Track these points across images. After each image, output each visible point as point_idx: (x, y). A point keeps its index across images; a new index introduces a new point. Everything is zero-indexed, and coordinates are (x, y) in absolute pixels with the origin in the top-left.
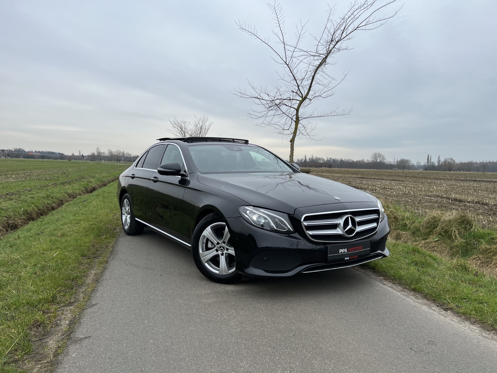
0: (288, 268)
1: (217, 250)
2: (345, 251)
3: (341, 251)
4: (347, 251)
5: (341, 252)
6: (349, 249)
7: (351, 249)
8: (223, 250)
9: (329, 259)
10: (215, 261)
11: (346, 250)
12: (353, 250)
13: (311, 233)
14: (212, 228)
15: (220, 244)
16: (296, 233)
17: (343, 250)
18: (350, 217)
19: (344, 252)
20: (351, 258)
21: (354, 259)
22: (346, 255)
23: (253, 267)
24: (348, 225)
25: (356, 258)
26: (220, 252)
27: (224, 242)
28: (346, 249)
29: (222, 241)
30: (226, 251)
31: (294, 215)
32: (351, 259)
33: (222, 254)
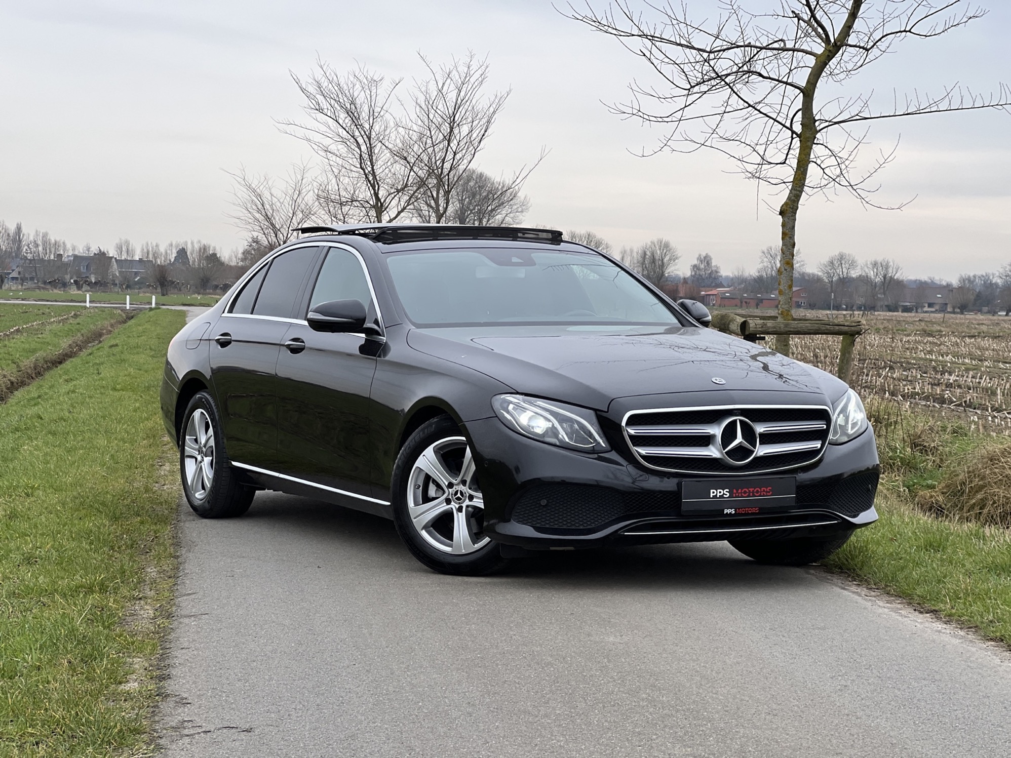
0: (593, 525)
1: (448, 501)
2: (724, 494)
3: (713, 492)
4: (728, 494)
5: (715, 497)
6: (735, 491)
7: (740, 491)
8: (461, 499)
9: (684, 508)
10: (443, 525)
11: (726, 493)
12: (745, 492)
13: (643, 451)
14: (437, 451)
15: (455, 487)
16: (613, 452)
17: (719, 491)
18: (740, 421)
19: (721, 497)
20: (741, 511)
21: (748, 514)
22: (729, 504)
23: (519, 522)
24: (735, 438)
25: (753, 514)
26: (454, 506)
27: (464, 482)
28: (728, 490)
29: (459, 479)
30: (467, 502)
31: (608, 412)
32: (739, 513)
33: (460, 509)
